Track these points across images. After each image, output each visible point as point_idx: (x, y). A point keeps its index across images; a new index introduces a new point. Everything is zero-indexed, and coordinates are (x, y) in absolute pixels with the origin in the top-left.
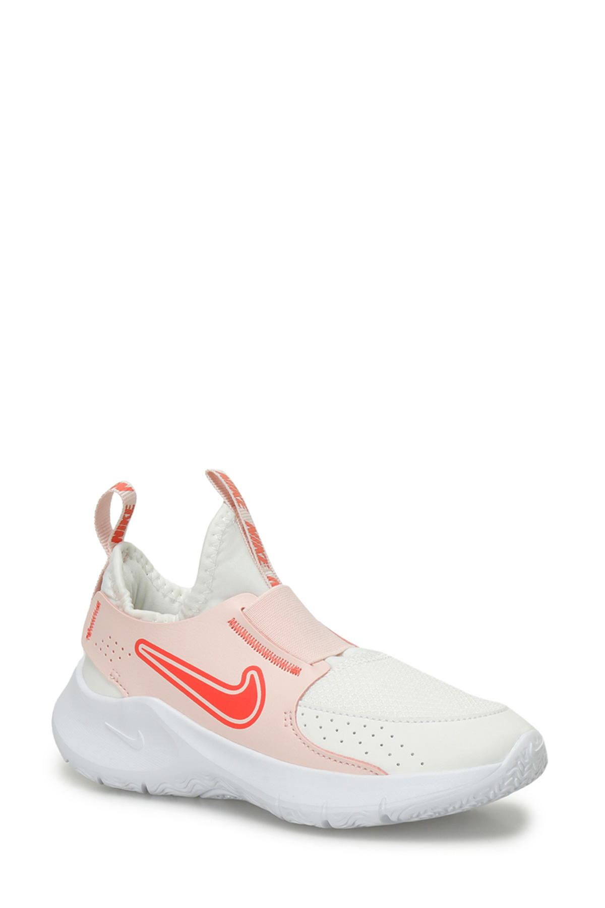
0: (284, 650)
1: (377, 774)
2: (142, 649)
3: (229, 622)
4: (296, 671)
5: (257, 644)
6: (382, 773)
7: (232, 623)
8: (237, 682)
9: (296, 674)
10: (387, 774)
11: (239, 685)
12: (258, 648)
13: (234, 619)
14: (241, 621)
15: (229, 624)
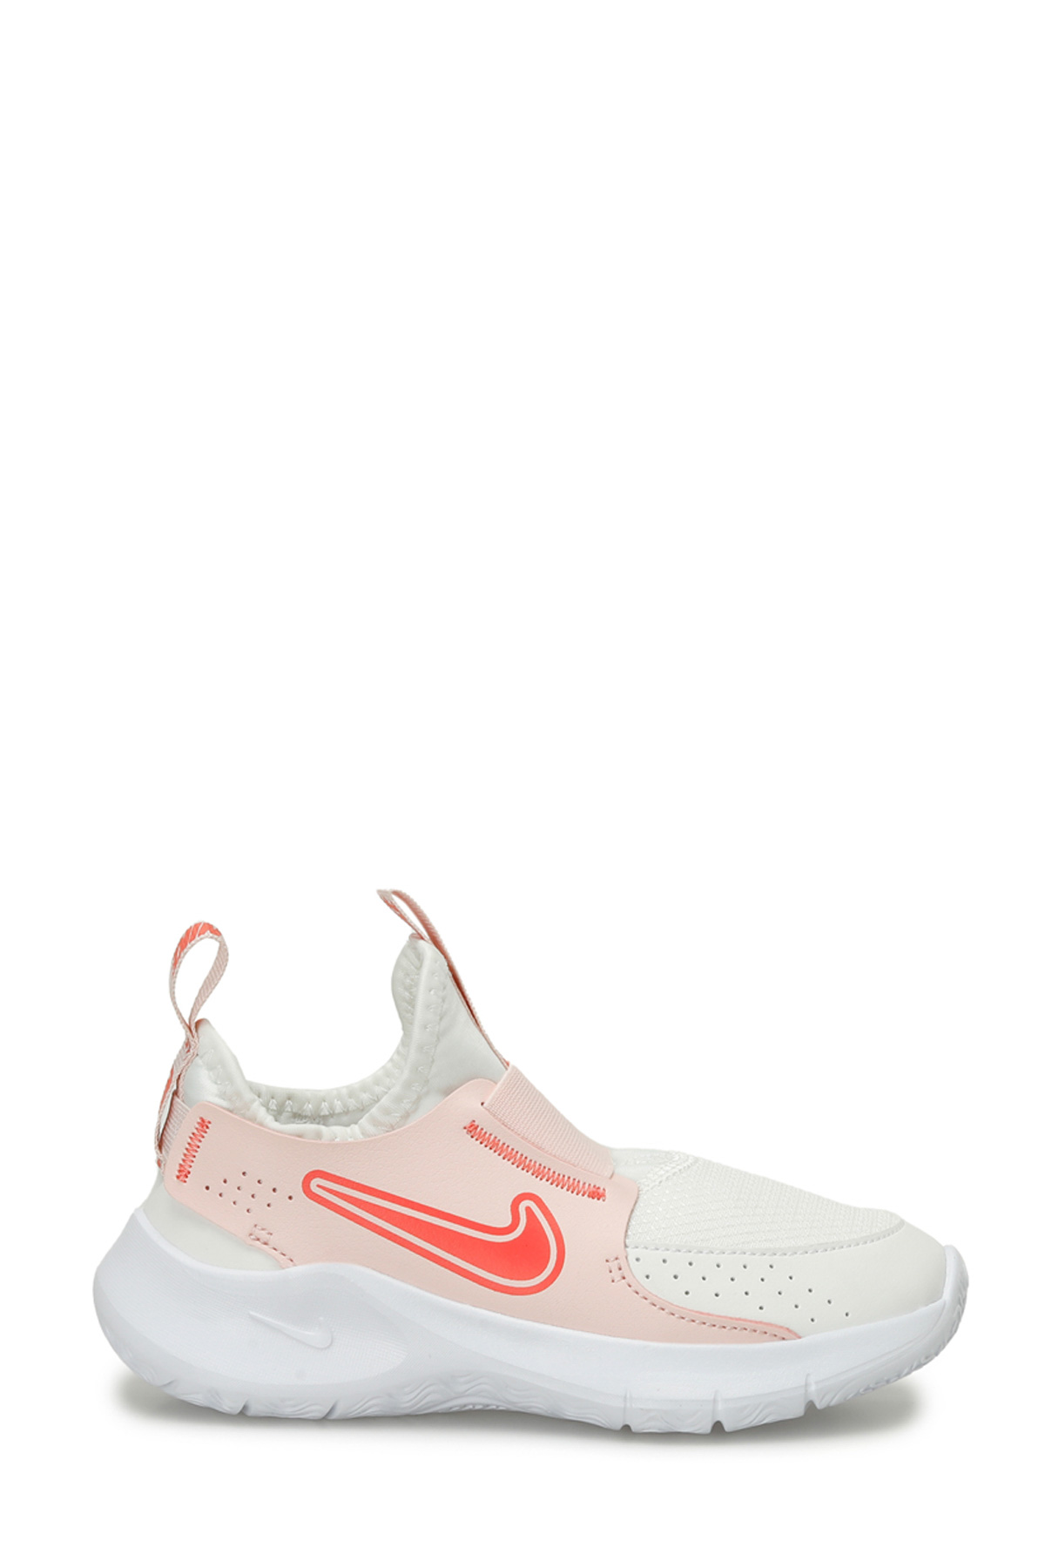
0: (569, 1162)
1: (784, 1339)
2: (319, 1186)
3: (465, 1128)
4: (596, 1194)
5: (521, 1158)
6: (794, 1337)
7: (472, 1129)
8: (506, 1221)
9: (599, 1199)
10: (800, 1337)
11: (511, 1225)
12: (523, 1164)
13: (474, 1121)
14: (487, 1124)
15: (465, 1131)
